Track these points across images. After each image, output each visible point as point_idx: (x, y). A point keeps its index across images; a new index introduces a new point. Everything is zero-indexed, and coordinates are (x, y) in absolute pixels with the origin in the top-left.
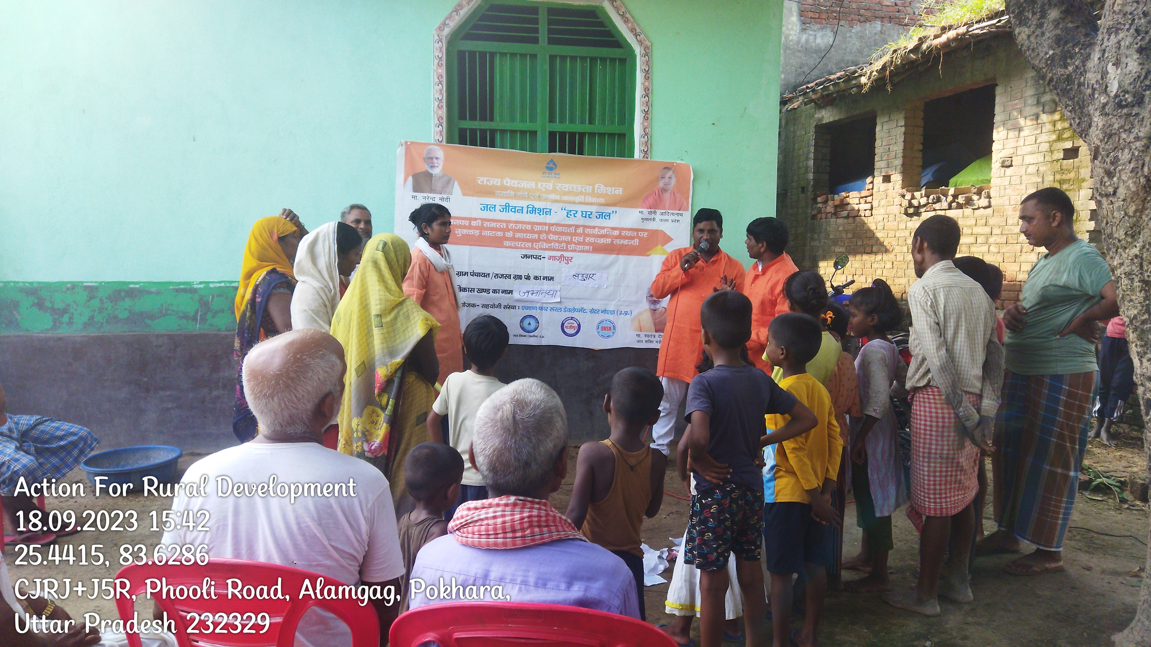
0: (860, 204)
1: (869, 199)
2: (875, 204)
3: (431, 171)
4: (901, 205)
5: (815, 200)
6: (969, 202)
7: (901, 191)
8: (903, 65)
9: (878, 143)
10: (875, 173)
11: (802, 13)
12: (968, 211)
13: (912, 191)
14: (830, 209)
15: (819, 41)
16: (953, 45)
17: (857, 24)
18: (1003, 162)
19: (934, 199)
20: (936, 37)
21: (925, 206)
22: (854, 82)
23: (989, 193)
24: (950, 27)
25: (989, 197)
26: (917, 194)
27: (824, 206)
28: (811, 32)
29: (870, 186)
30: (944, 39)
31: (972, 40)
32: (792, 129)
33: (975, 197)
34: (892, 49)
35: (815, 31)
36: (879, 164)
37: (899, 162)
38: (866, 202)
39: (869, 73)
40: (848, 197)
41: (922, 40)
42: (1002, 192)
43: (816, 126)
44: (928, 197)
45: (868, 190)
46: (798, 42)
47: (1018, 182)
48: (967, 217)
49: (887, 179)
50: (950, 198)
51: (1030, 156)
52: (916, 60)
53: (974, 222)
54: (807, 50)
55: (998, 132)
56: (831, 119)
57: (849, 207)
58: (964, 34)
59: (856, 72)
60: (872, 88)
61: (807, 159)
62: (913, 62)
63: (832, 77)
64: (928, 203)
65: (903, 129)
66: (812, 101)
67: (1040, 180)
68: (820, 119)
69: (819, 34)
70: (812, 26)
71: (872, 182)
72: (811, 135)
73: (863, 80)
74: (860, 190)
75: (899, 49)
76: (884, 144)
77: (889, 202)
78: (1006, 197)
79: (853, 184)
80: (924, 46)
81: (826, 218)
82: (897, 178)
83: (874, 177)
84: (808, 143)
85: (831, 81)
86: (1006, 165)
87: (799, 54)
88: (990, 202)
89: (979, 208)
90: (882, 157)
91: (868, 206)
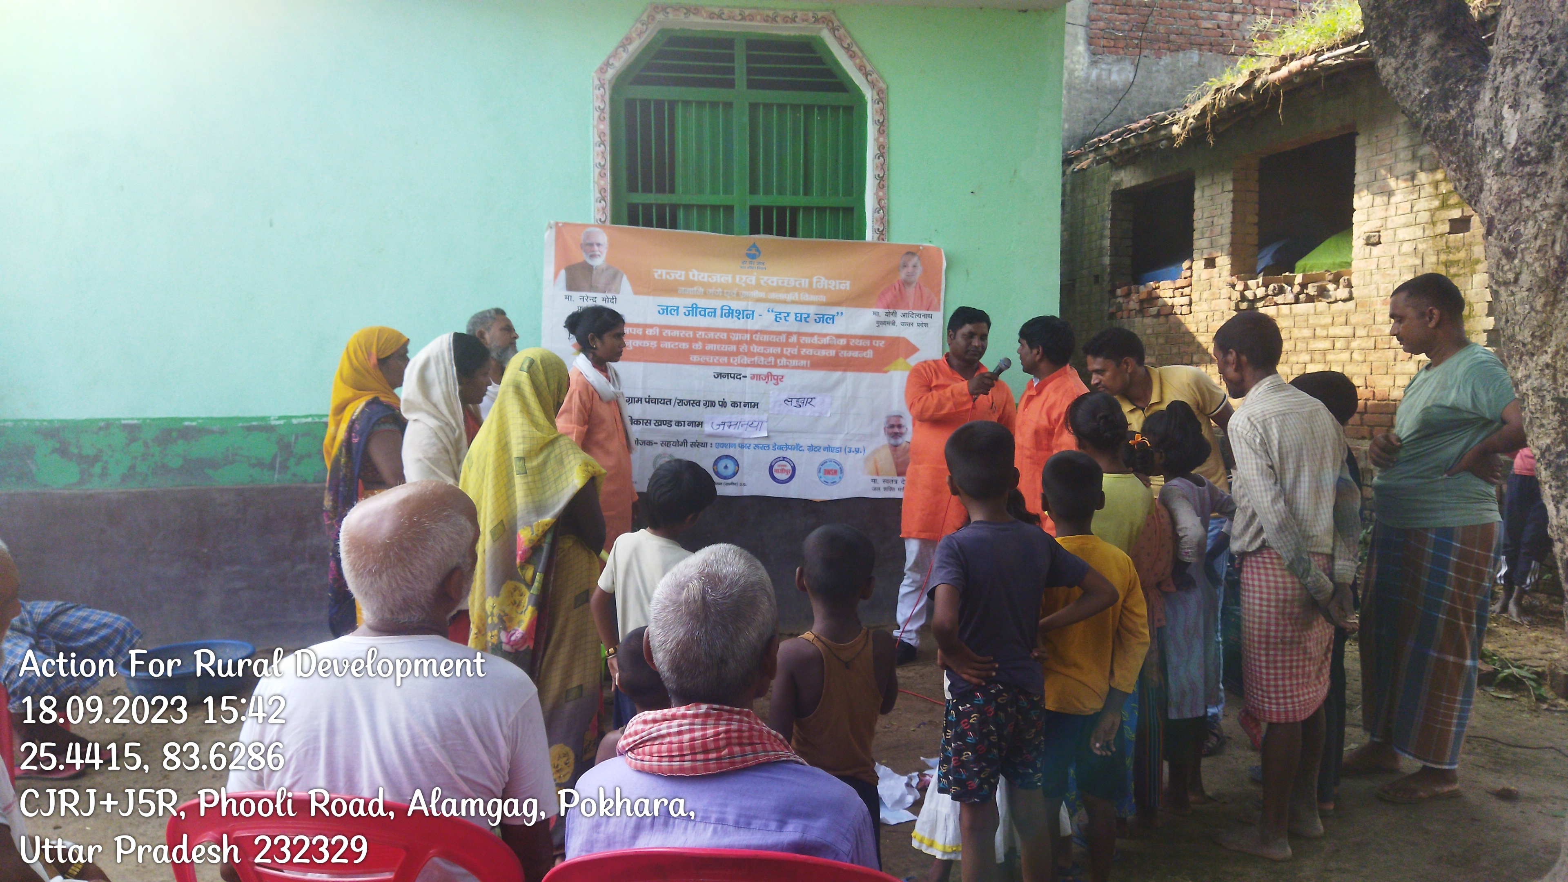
0: (1174, 297)
1: (1187, 291)
2: (1195, 297)
3: (590, 262)
4: (1230, 298)
5: (1112, 293)
6: (1323, 293)
7: (1229, 279)
8: (1229, 109)
9: (1197, 215)
10: (1195, 256)
11: (1091, 41)
12: (1322, 305)
13: (1245, 280)
14: (1133, 305)
15: (1114, 77)
16: (1297, 80)
17: (1166, 54)
18: (1368, 238)
19: (1275, 289)
20: (1273, 70)
21: (1262, 299)
22: (1163, 132)
23: (1349, 281)
24: (1293, 57)
25: (1349, 285)
26: (1252, 283)
27: (1126, 301)
28: (1104, 66)
29: (1188, 273)
30: (1284, 72)
31: (1322, 74)
32: (1080, 197)
33: (1331, 287)
34: (1214, 88)
35: (1109, 64)
36: (1200, 243)
37: (1226, 240)
38: (1182, 295)
39: (1183, 119)
40: (1158, 288)
41: (1254, 75)
42: (1368, 278)
43: (1114, 193)
44: (1267, 287)
45: (1185, 278)
46: (1087, 79)
47: (1389, 265)
48: (1321, 313)
49: (1210, 263)
50: (1297, 289)
51: (1404, 230)
52: (1247, 102)
53: (1329, 320)
54: (1099, 90)
55: (1360, 198)
56: (1133, 183)
57: (1160, 302)
58: (1311, 66)
59: (1165, 119)
60: (1187, 140)
61: (1102, 237)
62: (1242, 105)
63: (1133, 126)
64: (1267, 295)
65: (1231, 195)
66: (1106, 158)
67: (1418, 262)
68: (1118, 184)
69: (1115, 69)
70: (1105, 58)
71: (1190, 268)
72: (1106, 206)
73: (1176, 129)
74: (1173, 279)
75: (1224, 87)
76: (1205, 215)
77: (1213, 294)
78: (1373, 286)
79: (1164, 270)
80: (1258, 83)
81: (1129, 317)
82: (1224, 262)
83: (1193, 261)
84: (1103, 216)
85: (1131, 131)
86: (1373, 242)
87: (1087, 96)
88: (1351, 293)
89: (1336, 301)
90: (1203, 234)
91: (1185, 300)
